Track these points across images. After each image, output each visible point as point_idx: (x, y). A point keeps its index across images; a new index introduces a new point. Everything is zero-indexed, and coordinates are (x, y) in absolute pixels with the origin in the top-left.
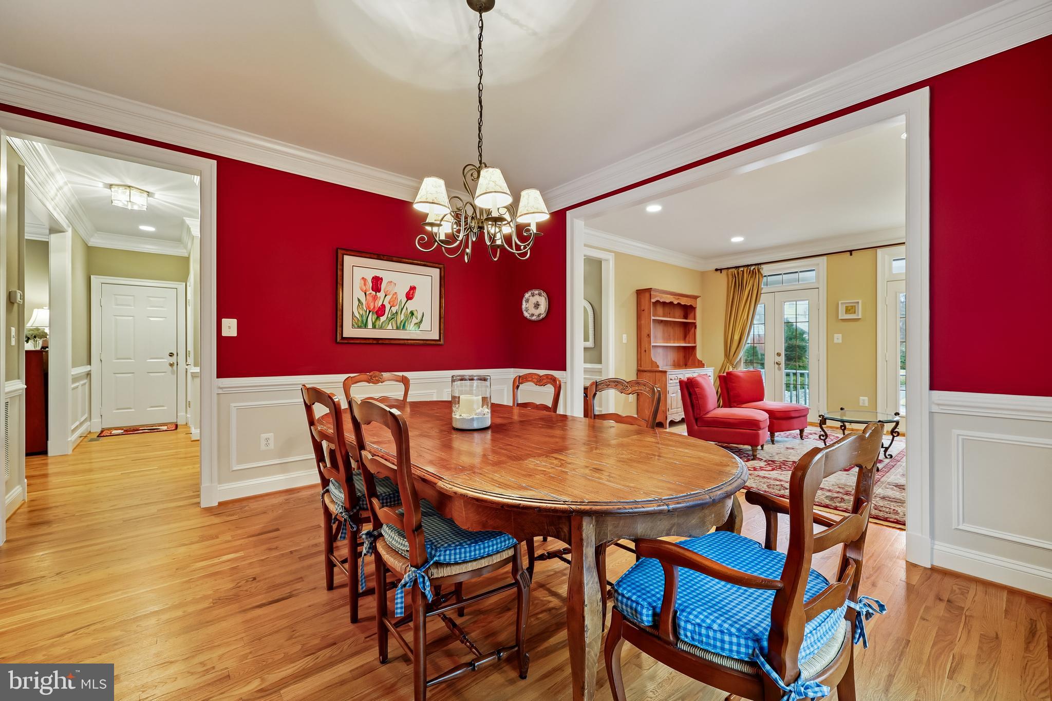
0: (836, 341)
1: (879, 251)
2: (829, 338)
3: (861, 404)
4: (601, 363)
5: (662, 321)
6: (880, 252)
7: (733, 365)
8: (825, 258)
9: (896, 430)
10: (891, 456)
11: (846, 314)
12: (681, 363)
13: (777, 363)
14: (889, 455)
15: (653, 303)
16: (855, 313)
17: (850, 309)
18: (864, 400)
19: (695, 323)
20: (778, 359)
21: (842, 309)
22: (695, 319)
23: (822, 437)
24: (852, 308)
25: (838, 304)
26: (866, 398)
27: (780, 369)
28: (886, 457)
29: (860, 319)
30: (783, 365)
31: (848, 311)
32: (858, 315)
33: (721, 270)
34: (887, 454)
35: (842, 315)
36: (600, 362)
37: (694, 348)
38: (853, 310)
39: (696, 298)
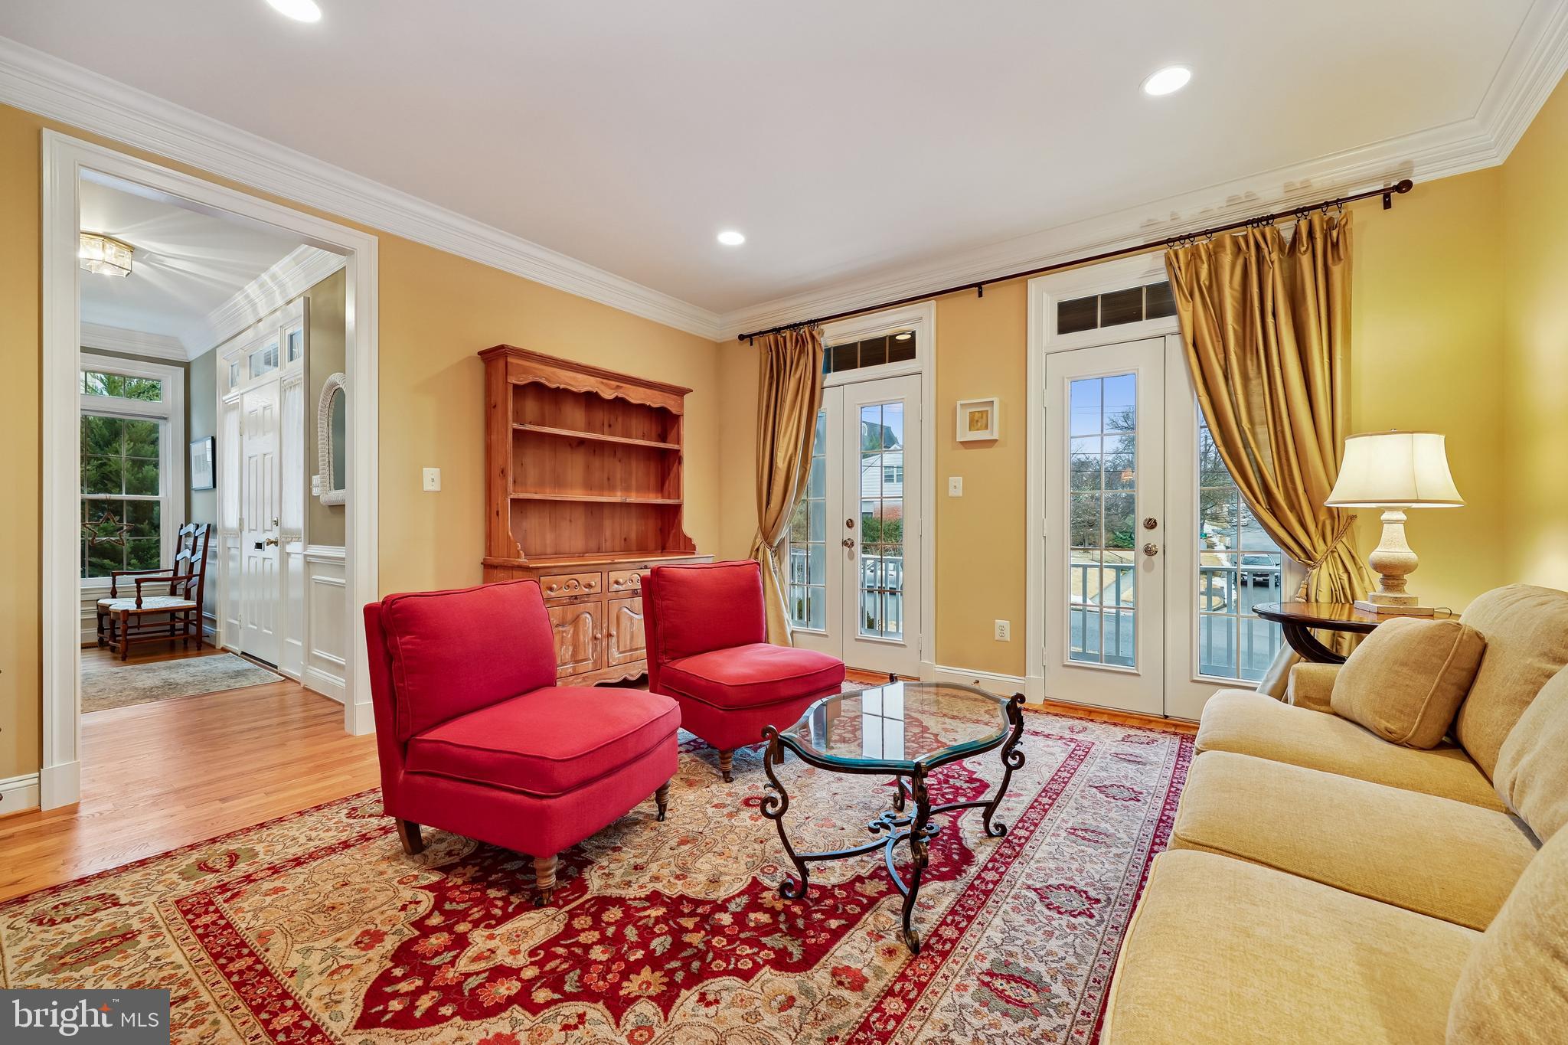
0: (952, 493)
1: (1033, 283)
2: (940, 486)
3: (997, 637)
4: (343, 545)
5: (581, 442)
6: (1033, 285)
7: (771, 546)
8: (932, 303)
9: (1018, 747)
10: (1002, 828)
11: (970, 430)
12: (651, 545)
13: (845, 543)
14: (997, 826)
15: (515, 386)
16: (986, 427)
17: (978, 420)
18: (1002, 628)
19: (679, 451)
20: (848, 534)
21: (963, 418)
22: (678, 442)
23: (770, 810)
24: (982, 417)
25: (955, 408)
26: (1006, 623)
27: (851, 556)
28: (990, 835)
29: (996, 440)
30: (858, 548)
31: (974, 423)
32: (992, 434)
33: (750, 336)
34: (993, 820)
35: (965, 434)
36: (341, 542)
37: (677, 509)
38: (984, 421)
39: (680, 392)
